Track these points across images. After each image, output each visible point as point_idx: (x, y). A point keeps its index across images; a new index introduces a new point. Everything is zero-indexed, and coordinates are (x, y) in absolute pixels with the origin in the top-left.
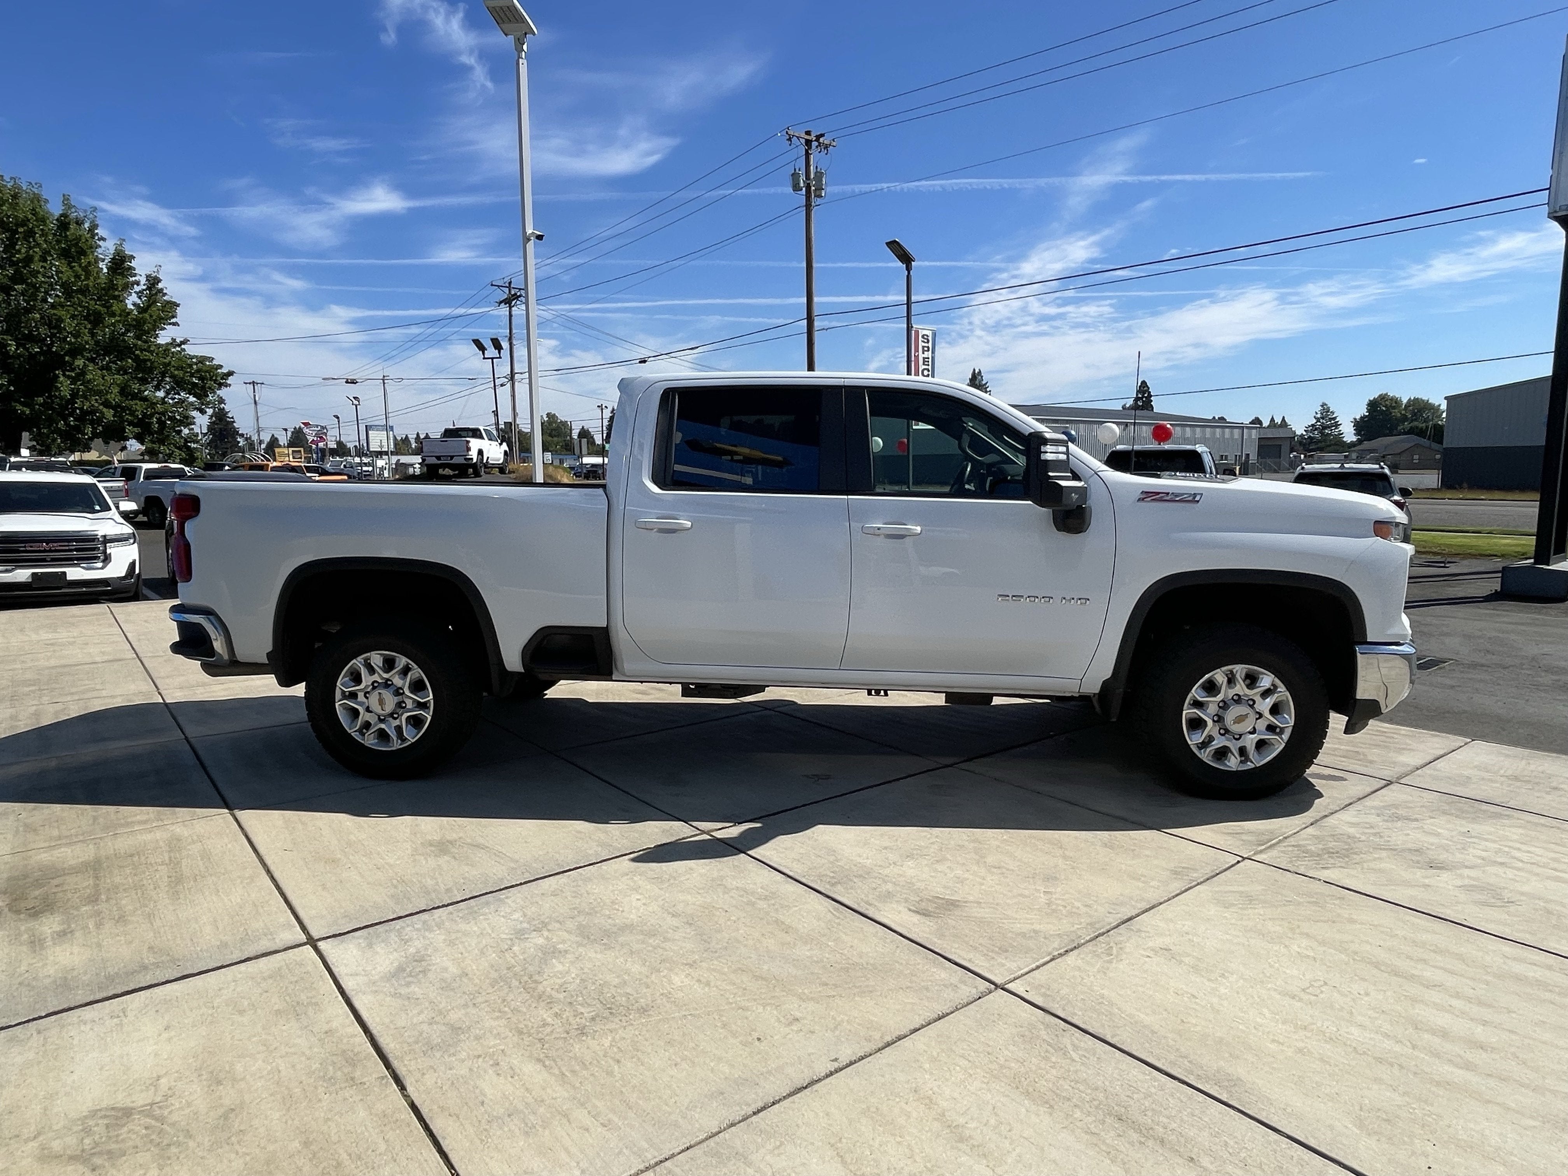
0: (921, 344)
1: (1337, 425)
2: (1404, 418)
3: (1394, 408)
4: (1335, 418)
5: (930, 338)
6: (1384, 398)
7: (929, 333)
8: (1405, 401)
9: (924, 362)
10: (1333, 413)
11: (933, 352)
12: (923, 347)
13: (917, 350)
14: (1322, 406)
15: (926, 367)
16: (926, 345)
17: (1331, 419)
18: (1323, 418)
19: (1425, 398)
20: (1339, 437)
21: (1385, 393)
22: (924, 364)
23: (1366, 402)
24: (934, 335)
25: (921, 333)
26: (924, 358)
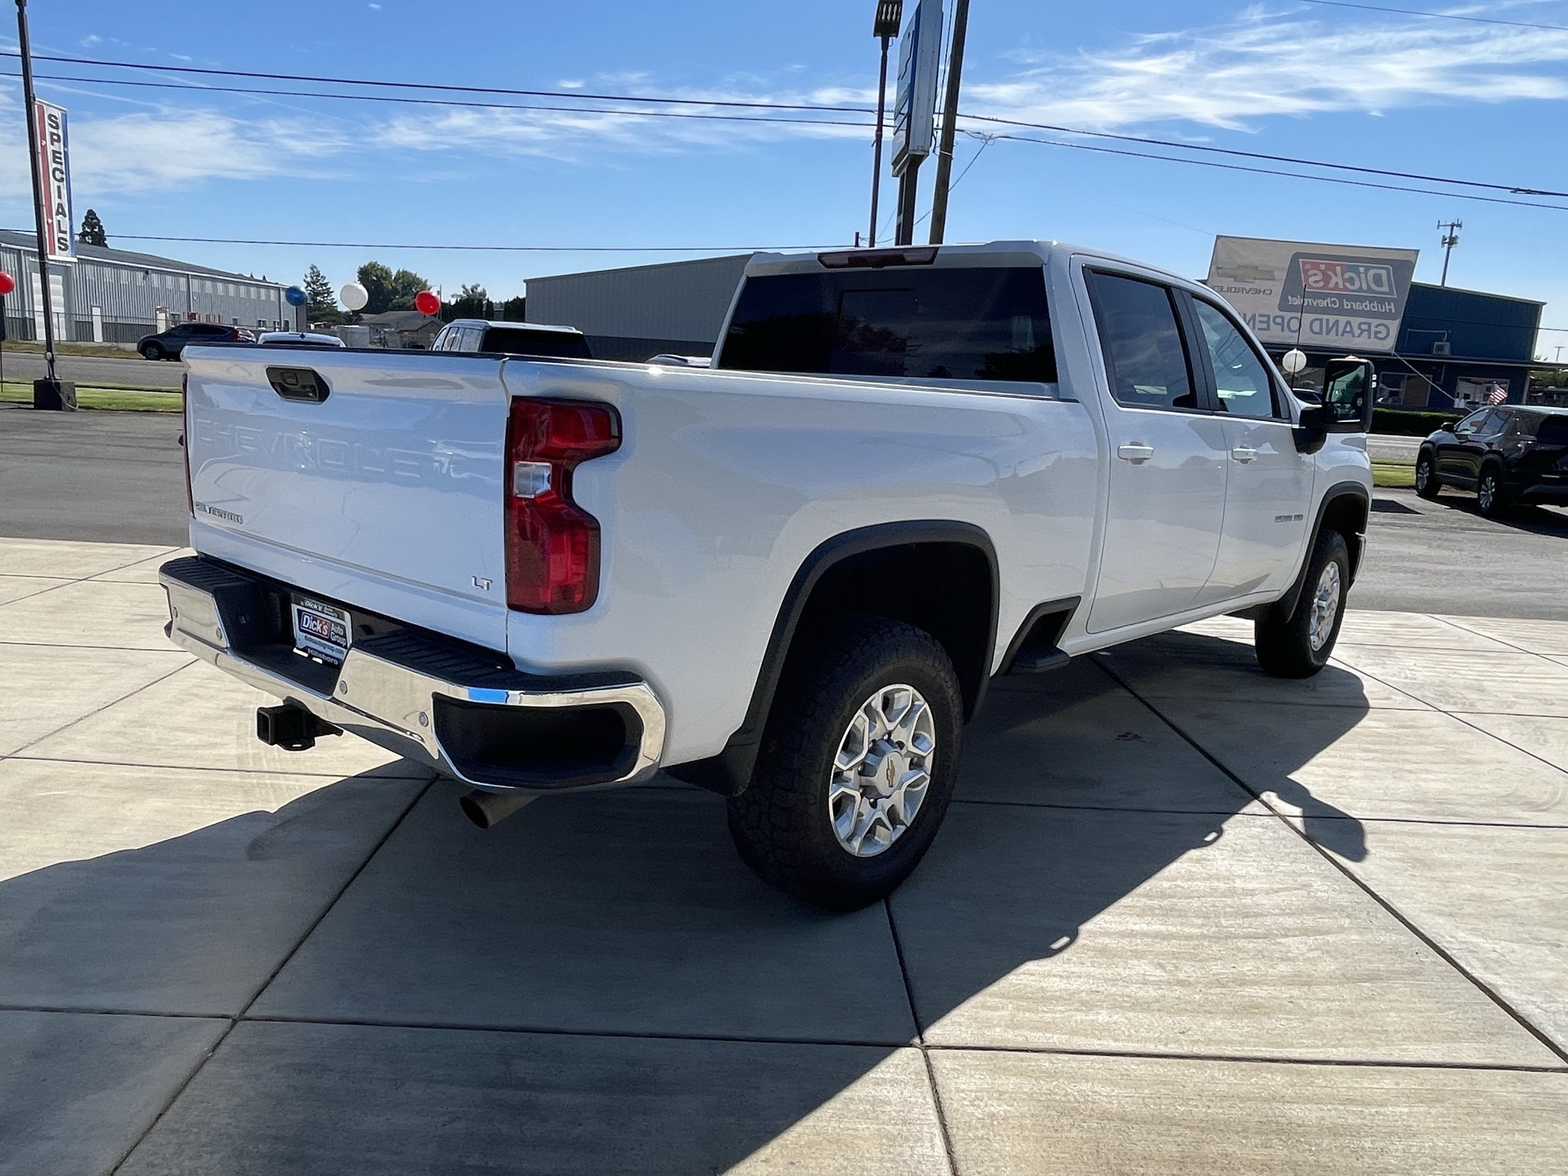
0: (49, 129)
1: (329, 292)
2: (395, 291)
3: (384, 279)
4: (326, 285)
5: (60, 122)
6: (374, 267)
7: (57, 113)
8: (394, 273)
9: (54, 157)
10: (324, 278)
11: (65, 145)
12: (52, 134)
13: (43, 138)
14: (312, 269)
15: (59, 166)
16: (55, 131)
17: (322, 285)
18: (314, 283)
19: (413, 272)
20: (331, 306)
21: (374, 261)
22: (55, 162)
23: (357, 269)
24: (65, 117)
25: (48, 111)
26: (54, 152)
